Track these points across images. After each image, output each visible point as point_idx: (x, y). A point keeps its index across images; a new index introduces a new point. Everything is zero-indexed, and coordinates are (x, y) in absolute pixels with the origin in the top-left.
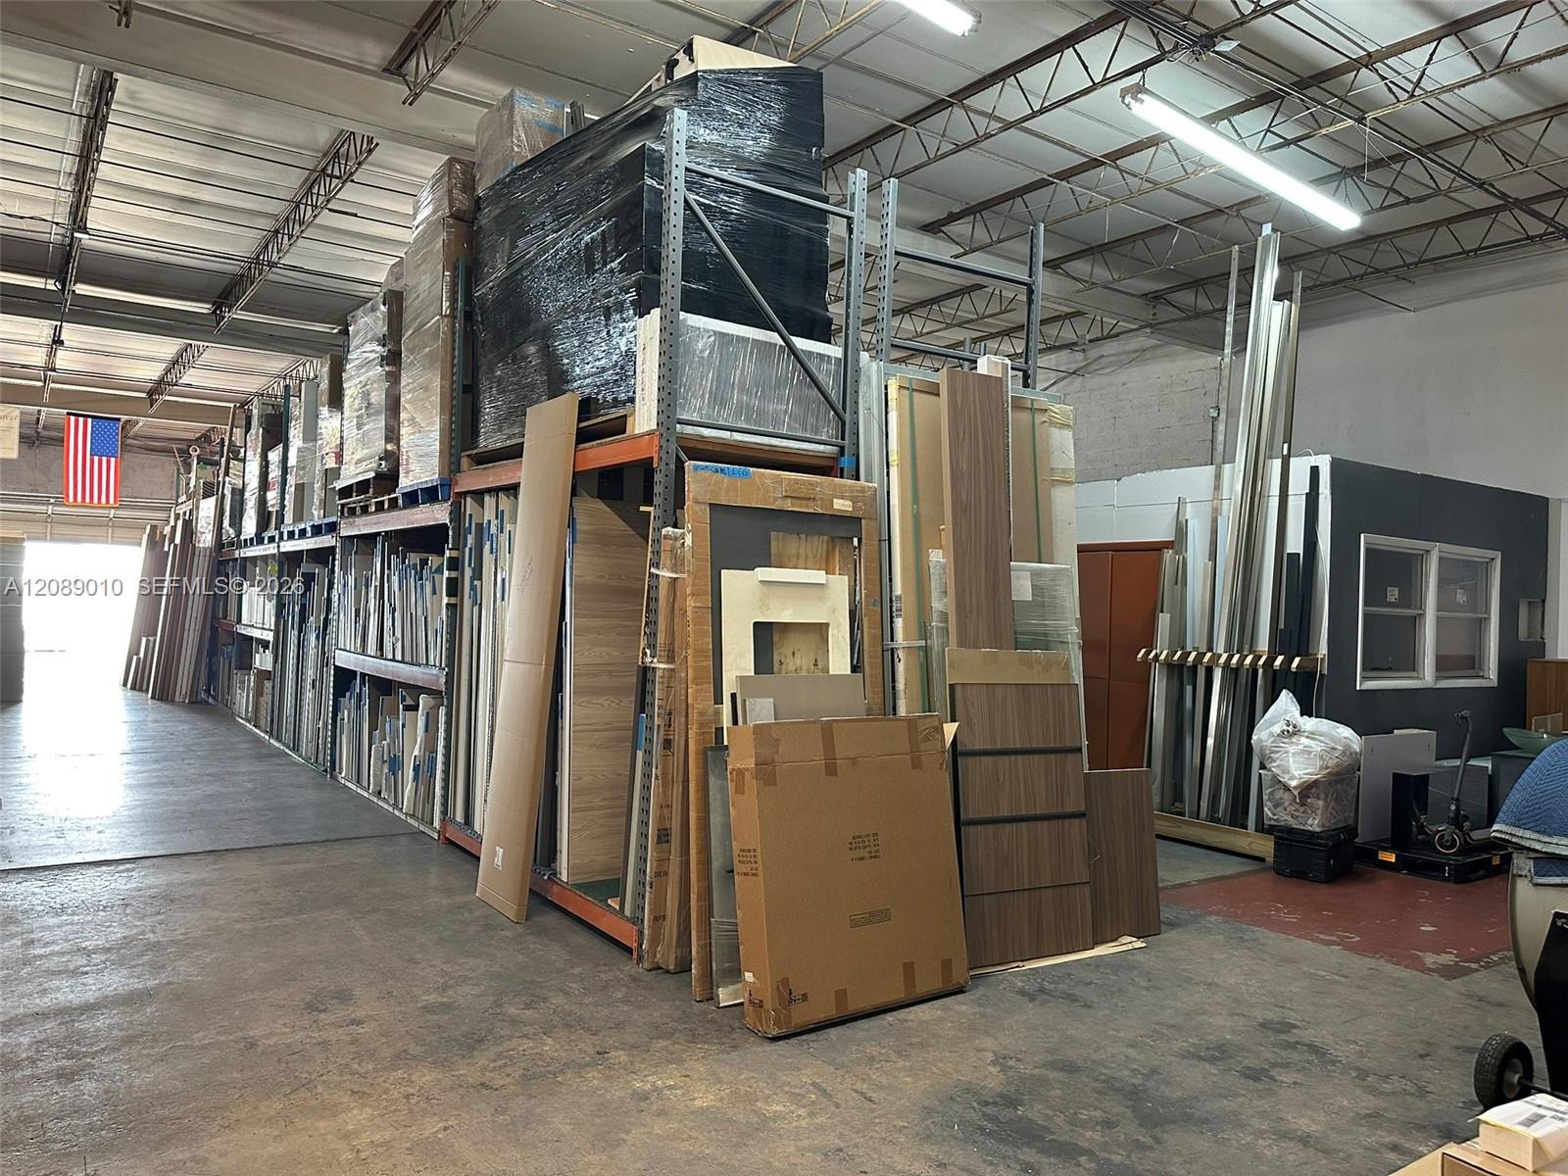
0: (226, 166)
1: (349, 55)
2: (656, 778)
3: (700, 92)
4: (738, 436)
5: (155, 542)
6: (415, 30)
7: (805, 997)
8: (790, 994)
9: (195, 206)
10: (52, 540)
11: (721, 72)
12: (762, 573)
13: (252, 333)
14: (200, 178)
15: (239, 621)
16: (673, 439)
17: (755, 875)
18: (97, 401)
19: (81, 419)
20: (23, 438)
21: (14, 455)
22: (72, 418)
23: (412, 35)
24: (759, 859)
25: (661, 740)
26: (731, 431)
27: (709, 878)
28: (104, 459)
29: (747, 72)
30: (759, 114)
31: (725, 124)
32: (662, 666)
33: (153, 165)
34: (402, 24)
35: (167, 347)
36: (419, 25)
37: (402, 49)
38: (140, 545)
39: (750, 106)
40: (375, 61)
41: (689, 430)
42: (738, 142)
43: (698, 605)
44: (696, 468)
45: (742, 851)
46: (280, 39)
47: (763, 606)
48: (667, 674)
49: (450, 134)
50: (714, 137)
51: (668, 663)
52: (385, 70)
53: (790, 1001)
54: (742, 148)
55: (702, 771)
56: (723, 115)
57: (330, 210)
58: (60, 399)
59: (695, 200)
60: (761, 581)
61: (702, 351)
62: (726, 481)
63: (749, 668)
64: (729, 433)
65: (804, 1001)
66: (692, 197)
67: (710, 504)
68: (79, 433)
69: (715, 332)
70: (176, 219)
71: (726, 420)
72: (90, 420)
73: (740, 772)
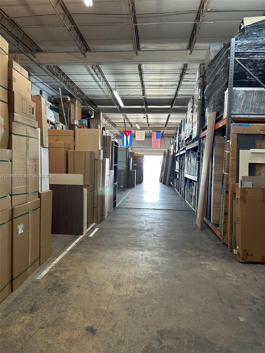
0: (165, 77)
1: (180, 47)
2: (224, 200)
3: (245, 31)
4: (251, 116)
5: (164, 155)
6: (191, 38)
7: (252, 255)
8: (247, 253)
9: (162, 86)
10: (152, 155)
11: (251, 25)
12: (252, 150)
13: (178, 110)
14: (161, 80)
15: (175, 169)
16: (230, 119)
17: (239, 223)
18: (158, 128)
19: (155, 132)
20: (146, 137)
21: (144, 140)
22: (153, 132)
23: (190, 39)
24: (240, 220)
25: (225, 191)
26: (249, 115)
27: (232, 224)
28: (158, 139)
29: (260, 22)
30: (263, 32)
31: (253, 38)
32: (226, 174)
33: (153, 80)
34: (188, 38)
35: (166, 115)
36: (191, 37)
37: (189, 43)
38: (162, 155)
39: (261, 31)
40: (185, 47)
41: (236, 116)
42: (257, 41)
43: (232, 158)
44: (233, 125)
45: (237, 218)
46: (166, 49)
47: (252, 158)
48: (227, 176)
49: (202, 58)
50: (250, 42)
51: (227, 173)
52: (188, 48)
53: (247, 255)
54: (258, 42)
55: (232, 199)
56: (252, 35)
57: (184, 81)
58: (151, 128)
59: (238, 59)
60: (251, 152)
61: (240, 96)
62: (242, 128)
63: (247, 174)
64: (248, 116)
65: (251, 256)
66: (236, 58)
67: (237, 134)
68: (154, 135)
69: (244, 91)
70: (160, 90)
71: (248, 112)
72: (156, 132)
73: (237, 199)
